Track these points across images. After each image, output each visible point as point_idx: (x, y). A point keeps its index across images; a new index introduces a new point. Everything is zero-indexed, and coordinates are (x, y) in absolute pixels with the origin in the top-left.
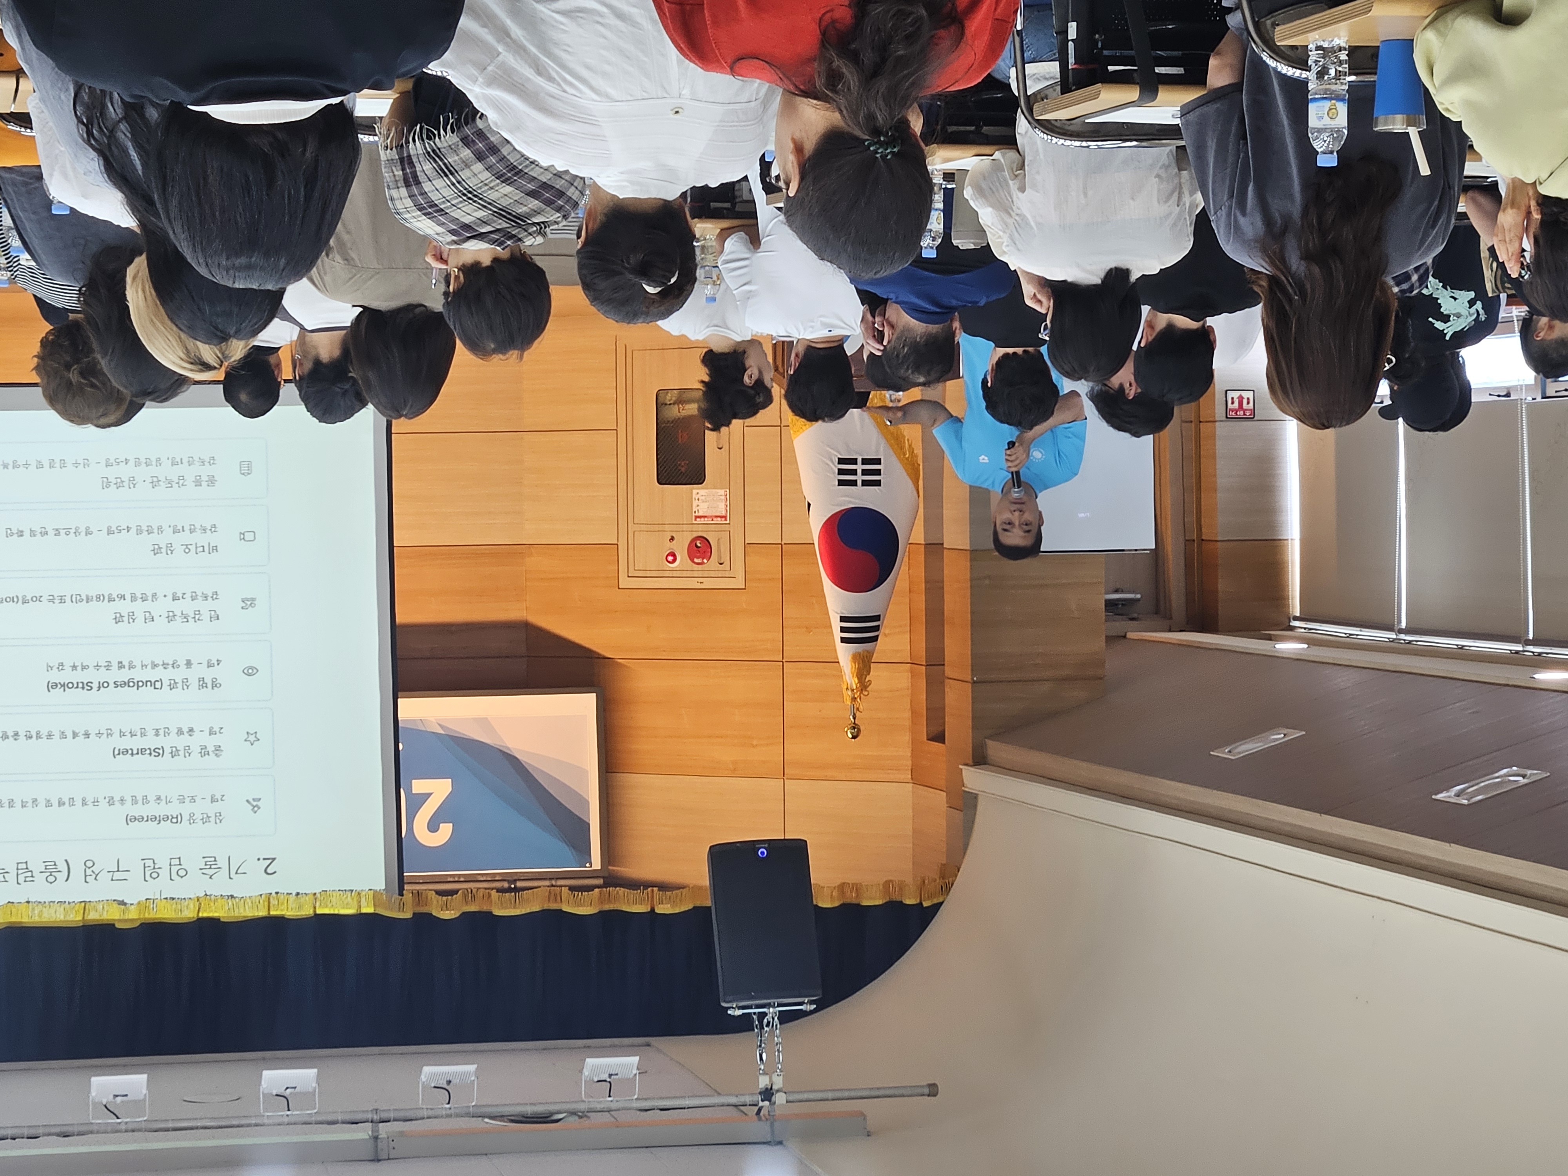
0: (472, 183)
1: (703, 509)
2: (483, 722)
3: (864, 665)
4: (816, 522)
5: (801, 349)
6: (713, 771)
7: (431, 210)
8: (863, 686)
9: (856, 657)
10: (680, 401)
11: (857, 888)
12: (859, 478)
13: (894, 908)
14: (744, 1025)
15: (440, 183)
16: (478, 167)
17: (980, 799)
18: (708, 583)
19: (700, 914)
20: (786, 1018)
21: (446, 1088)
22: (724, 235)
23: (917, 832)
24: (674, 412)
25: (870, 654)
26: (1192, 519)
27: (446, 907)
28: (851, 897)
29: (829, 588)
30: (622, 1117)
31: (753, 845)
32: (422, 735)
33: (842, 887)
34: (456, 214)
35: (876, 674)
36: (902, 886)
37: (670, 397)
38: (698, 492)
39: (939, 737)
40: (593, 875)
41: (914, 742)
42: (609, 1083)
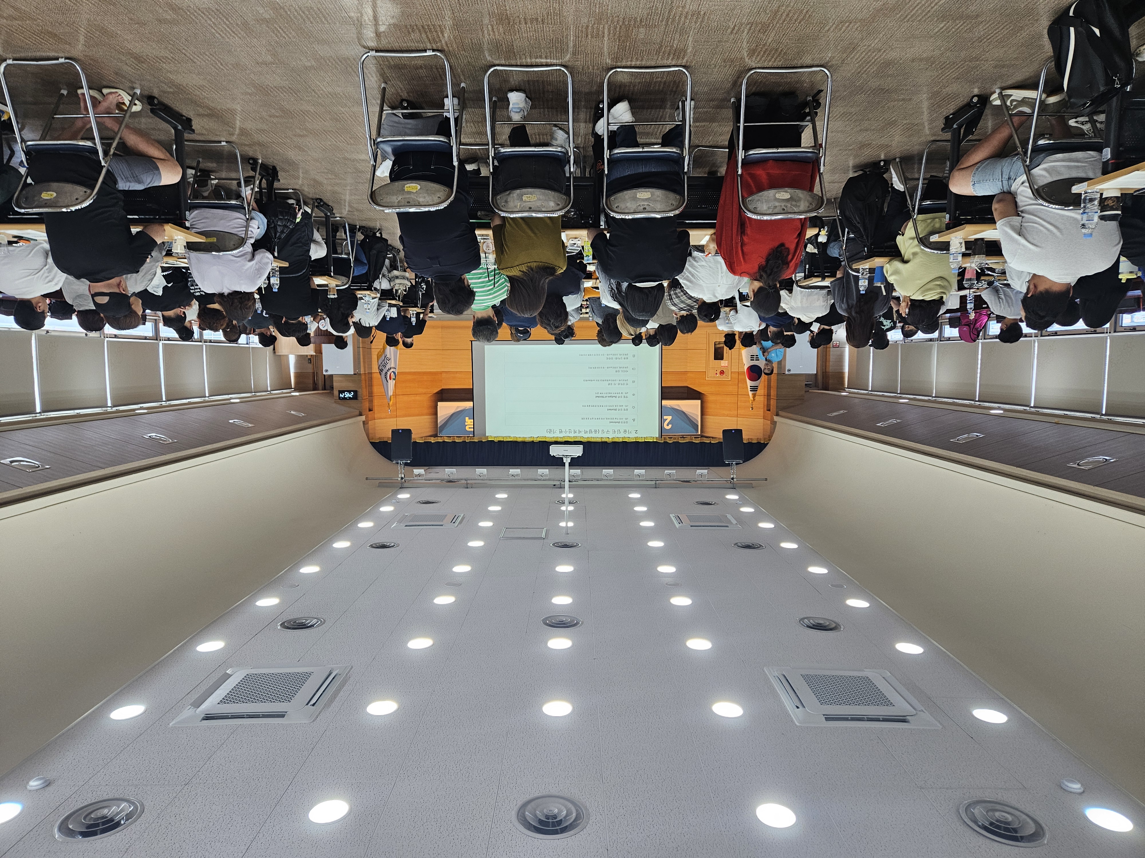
0: (683, 299)
1: (723, 365)
2: (678, 405)
3: (754, 396)
4: (746, 367)
5: (744, 333)
6: (724, 415)
7: (675, 305)
8: (754, 400)
9: (753, 394)
10: (719, 344)
11: (751, 439)
12: (755, 359)
13: (759, 443)
14: (728, 465)
15: (676, 299)
16: (684, 296)
17: (777, 423)
18: (723, 379)
19: (720, 443)
20: (737, 464)
21: (669, 475)
22: (730, 310)
23: (764, 429)
24: (718, 346)
25: (756, 394)
26: (824, 368)
27: (670, 440)
28: (750, 441)
29: (748, 380)
30: (704, 482)
31: (732, 430)
32: (666, 407)
33: (748, 439)
34: (679, 305)
35: (757, 397)
36: (760, 439)
37: (717, 343)
38: (722, 361)
39: (769, 410)
40: (699, 435)
41: (764, 412)
42: (701, 475)
